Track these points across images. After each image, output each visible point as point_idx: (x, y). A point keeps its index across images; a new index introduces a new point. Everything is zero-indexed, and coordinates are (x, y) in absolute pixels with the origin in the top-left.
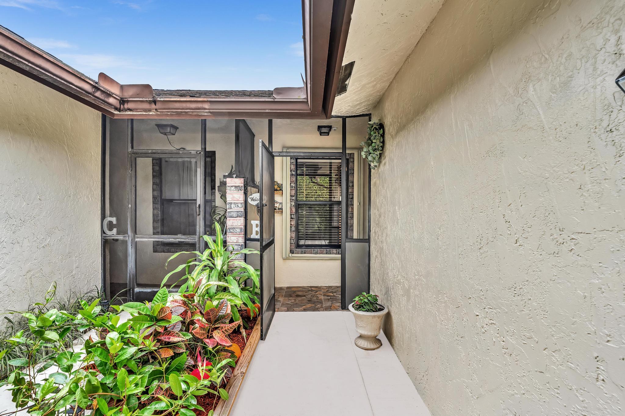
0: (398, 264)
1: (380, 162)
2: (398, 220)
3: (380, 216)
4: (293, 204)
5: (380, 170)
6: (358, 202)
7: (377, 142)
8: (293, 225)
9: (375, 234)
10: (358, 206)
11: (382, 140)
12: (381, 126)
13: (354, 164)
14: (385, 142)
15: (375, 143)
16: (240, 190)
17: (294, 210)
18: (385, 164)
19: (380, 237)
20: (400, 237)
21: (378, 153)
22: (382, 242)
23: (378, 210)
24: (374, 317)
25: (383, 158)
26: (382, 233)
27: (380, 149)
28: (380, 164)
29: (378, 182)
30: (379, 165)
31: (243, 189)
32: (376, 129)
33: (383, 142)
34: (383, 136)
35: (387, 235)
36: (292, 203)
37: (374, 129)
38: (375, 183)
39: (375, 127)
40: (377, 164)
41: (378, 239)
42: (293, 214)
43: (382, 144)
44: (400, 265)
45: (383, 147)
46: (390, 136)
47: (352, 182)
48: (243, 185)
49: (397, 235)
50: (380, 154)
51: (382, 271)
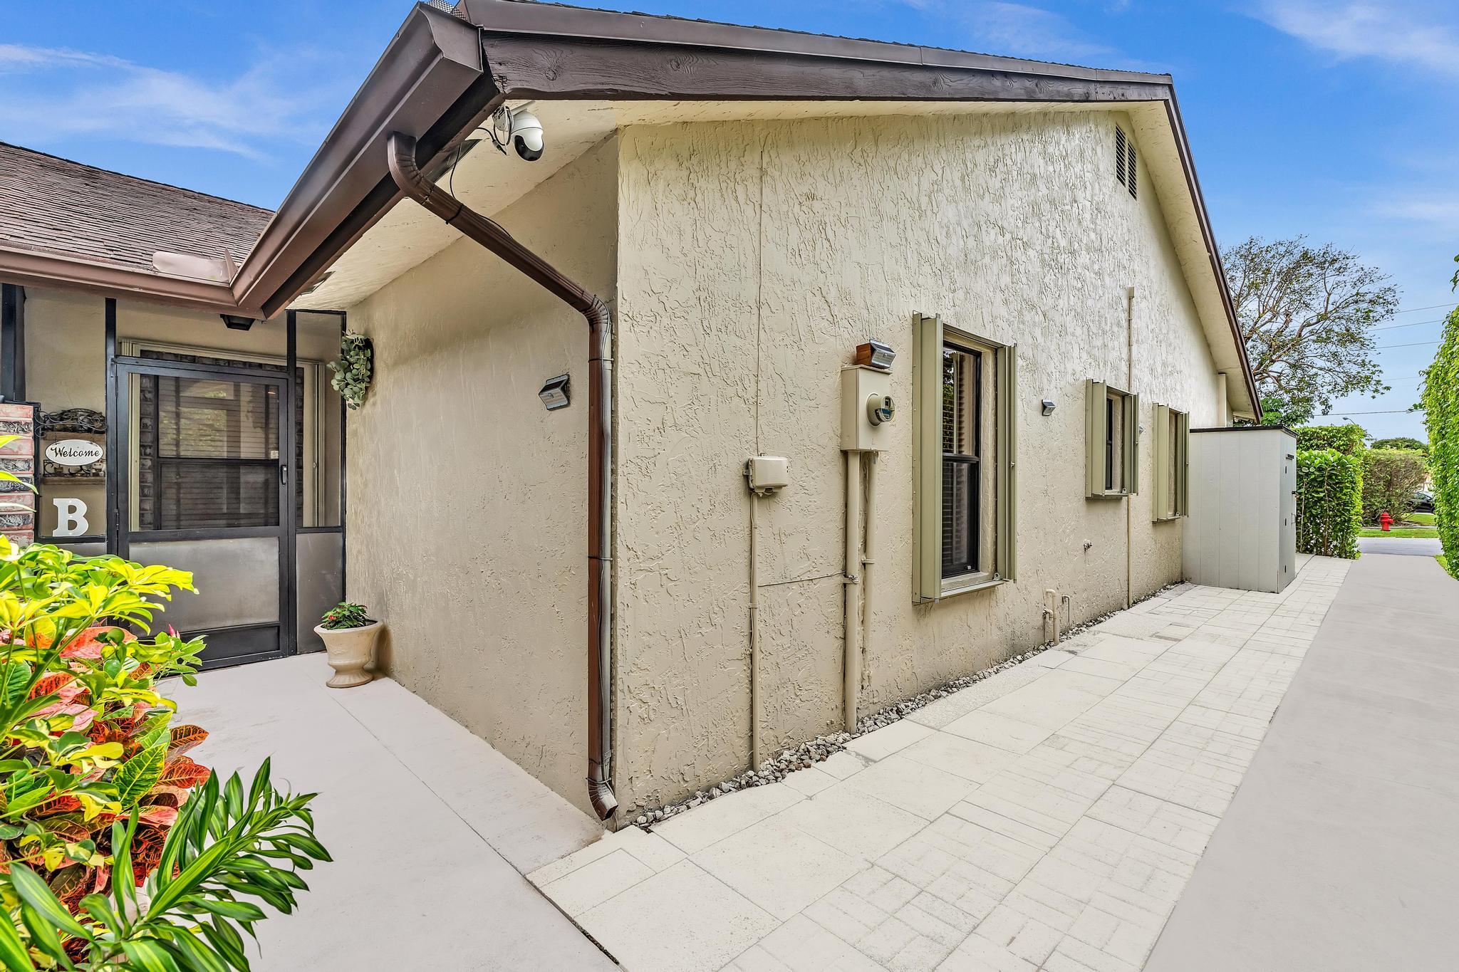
0: (399, 550)
1: (365, 398)
2: (397, 487)
3: (366, 485)
4: (149, 463)
5: (364, 411)
6: (314, 461)
7: (360, 368)
8: (146, 510)
9: (356, 516)
10: (314, 469)
11: (369, 366)
12: (368, 344)
13: (303, 388)
14: (375, 370)
15: (357, 369)
16: (23, 430)
17: (150, 477)
18: (374, 404)
19: (366, 519)
20: (400, 512)
21: (363, 385)
22: (369, 526)
23: (361, 476)
24: (362, 633)
25: (370, 394)
26: (371, 511)
27: (368, 380)
28: (365, 402)
29: (361, 430)
30: (364, 404)
31: (32, 428)
32: (360, 348)
33: (372, 370)
34: (371, 360)
35: (379, 512)
36: (144, 462)
37: (355, 348)
38: (355, 433)
39: (356, 345)
40: (360, 402)
41: (362, 522)
42: (149, 487)
43: (369, 373)
44: (401, 551)
45: (371, 377)
46: (382, 364)
47: (300, 423)
48: (30, 420)
49: (396, 512)
50: (366, 388)
51: (370, 572)
